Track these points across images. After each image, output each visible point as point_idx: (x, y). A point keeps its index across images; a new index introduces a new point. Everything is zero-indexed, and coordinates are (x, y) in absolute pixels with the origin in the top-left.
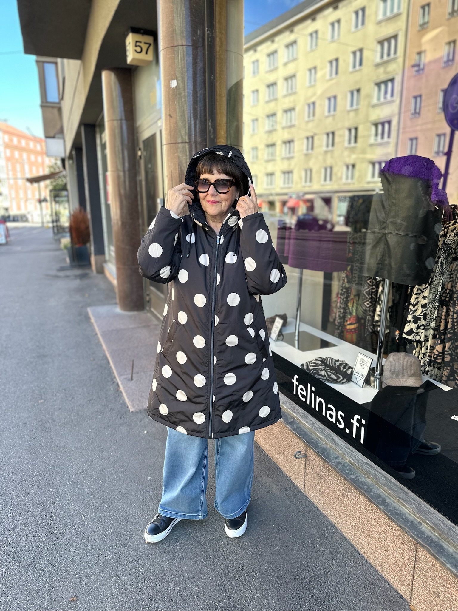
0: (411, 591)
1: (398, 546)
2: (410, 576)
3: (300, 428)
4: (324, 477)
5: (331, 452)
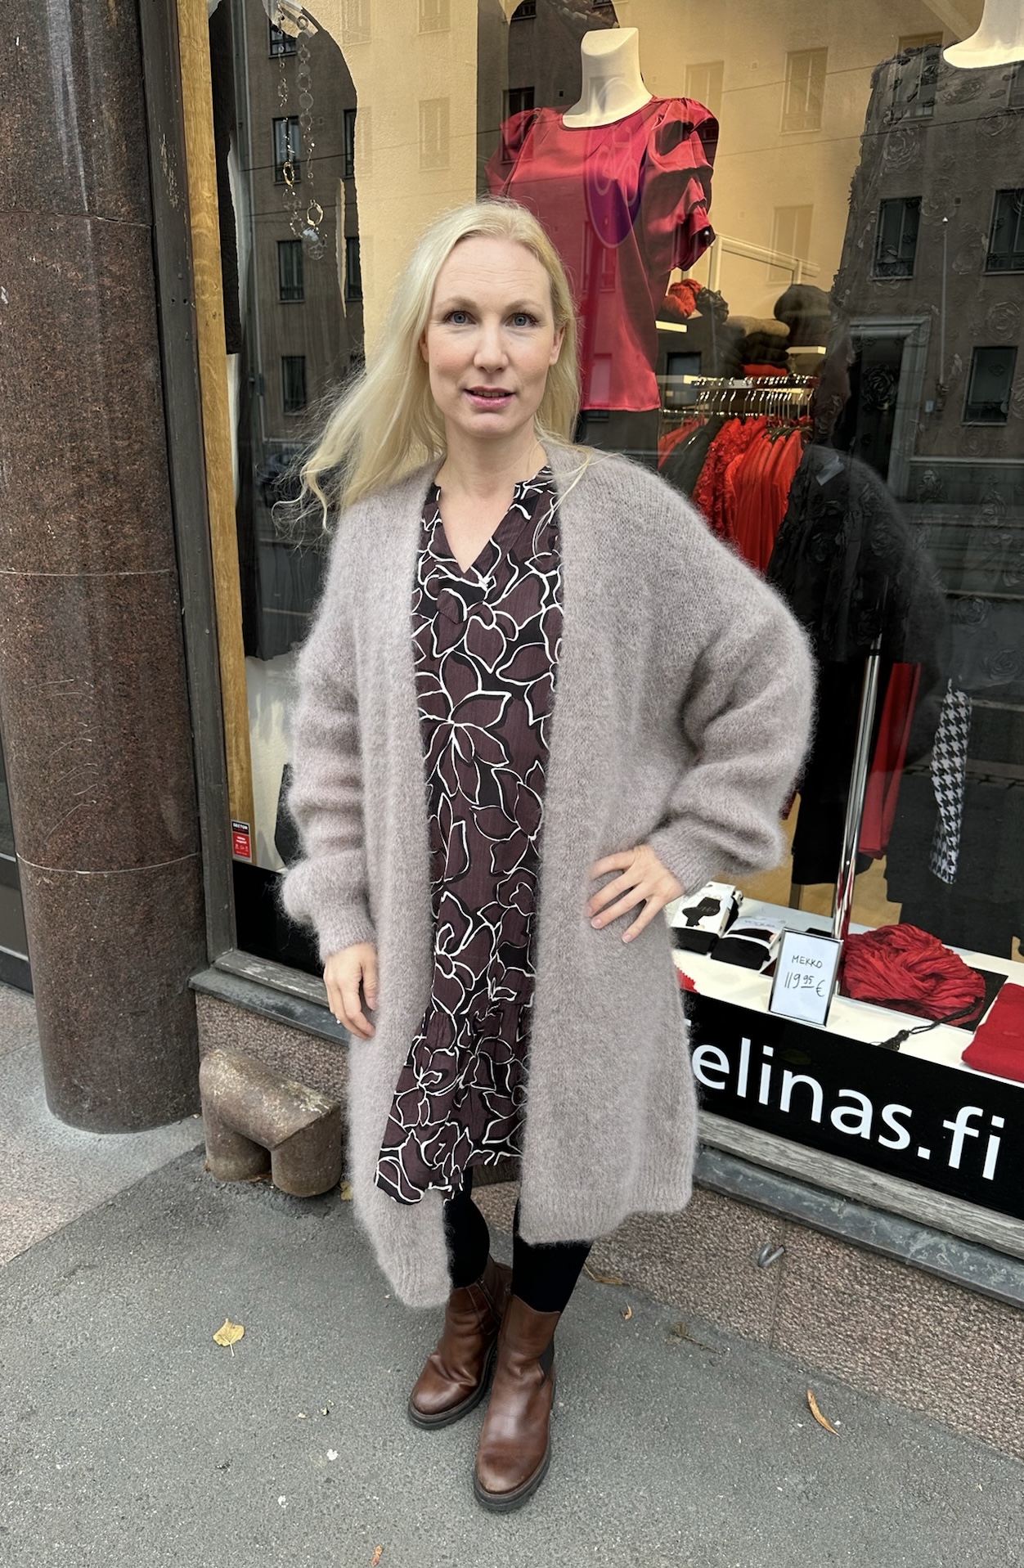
3: (739, 1173)
4: (868, 1297)
5: (885, 1223)
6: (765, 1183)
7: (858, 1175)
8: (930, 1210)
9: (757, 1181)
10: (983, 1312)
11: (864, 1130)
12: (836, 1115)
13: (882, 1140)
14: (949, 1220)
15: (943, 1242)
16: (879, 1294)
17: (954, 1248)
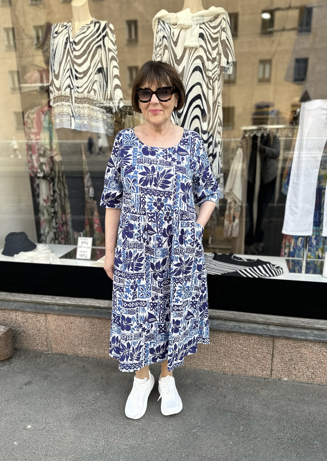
0: (272, 370)
1: (258, 348)
2: (270, 362)
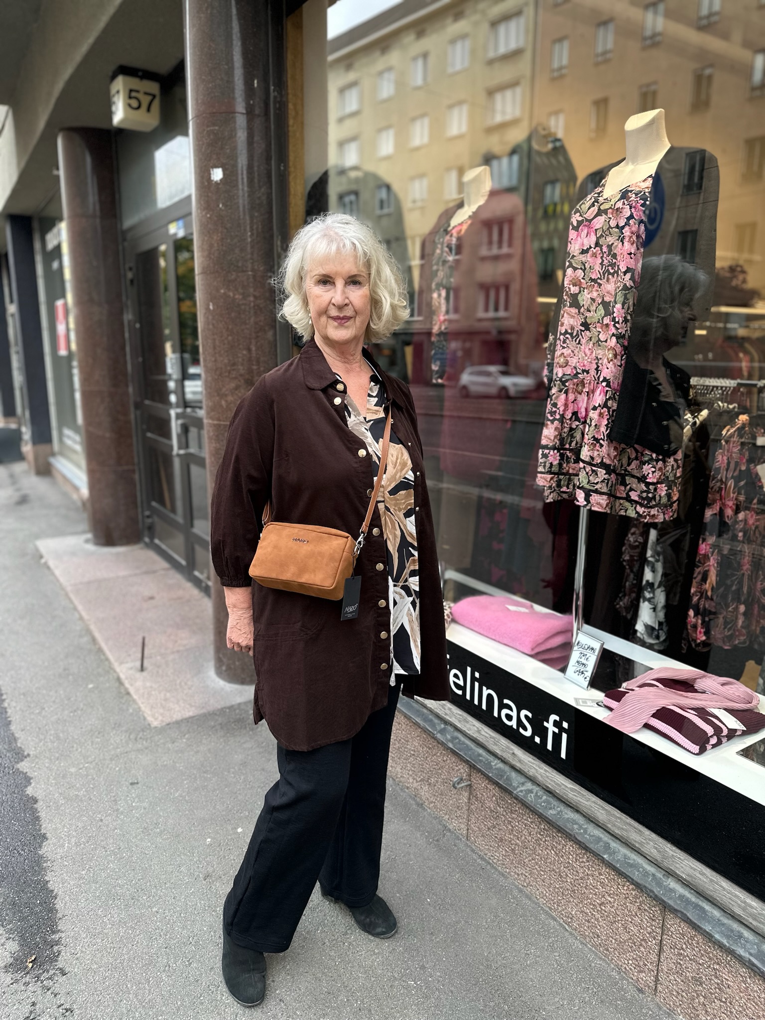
3: (457, 738)
4: (504, 815)
5: (514, 774)
6: (467, 746)
7: (508, 747)
8: (533, 770)
9: (464, 743)
10: (547, 831)
11: (513, 723)
12: (505, 712)
13: (521, 730)
14: (539, 777)
15: (536, 789)
16: (507, 813)
17: (540, 793)
